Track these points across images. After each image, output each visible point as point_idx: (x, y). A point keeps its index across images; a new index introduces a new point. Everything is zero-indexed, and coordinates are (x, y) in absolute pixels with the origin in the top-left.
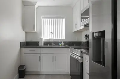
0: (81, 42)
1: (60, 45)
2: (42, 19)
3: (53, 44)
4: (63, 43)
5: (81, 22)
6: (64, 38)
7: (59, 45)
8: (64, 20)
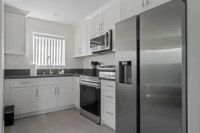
0: (82, 69)
1: (60, 73)
2: (34, 37)
3: (51, 72)
4: (63, 71)
5: (91, 48)
6: (64, 65)
7: (58, 74)
8: (64, 42)
